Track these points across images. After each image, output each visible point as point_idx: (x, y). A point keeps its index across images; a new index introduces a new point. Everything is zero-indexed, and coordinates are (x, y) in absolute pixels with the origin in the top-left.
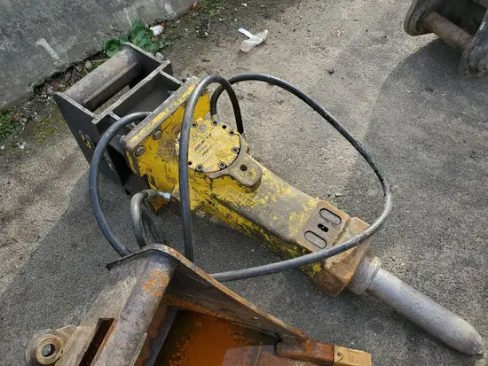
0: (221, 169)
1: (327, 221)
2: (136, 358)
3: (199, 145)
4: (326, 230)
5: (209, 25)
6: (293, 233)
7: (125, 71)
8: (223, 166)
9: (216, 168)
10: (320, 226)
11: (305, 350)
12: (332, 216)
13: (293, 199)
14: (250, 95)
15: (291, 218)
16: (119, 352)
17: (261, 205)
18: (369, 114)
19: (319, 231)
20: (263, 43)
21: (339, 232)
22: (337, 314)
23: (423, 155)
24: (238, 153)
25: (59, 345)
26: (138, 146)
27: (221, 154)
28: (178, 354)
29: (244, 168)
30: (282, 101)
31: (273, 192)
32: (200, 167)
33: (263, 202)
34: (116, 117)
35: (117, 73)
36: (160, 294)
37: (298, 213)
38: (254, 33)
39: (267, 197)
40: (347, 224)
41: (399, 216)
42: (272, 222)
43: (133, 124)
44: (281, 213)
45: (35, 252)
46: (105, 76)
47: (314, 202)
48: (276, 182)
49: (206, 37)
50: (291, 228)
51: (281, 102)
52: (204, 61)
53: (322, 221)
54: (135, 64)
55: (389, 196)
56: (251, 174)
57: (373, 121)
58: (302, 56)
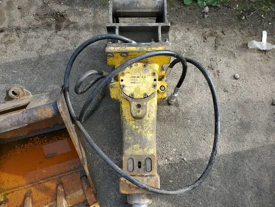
0: (130, 97)
1: (145, 164)
2: (15, 128)
3: (135, 77)
4: (140, 167)
5: (252, 13)
6: (127, 152)
7: (150, 10)
8: (132, 97)
9: (128, 94)
10: (140, 163)
11: (87, 190)
12: (150, 165)
13: (146, 140)
14: (218, 72)
15: (135, 146)
16: (10, 121)
17: (131, 127)
18: (257, 146)
19: (136, 164)
20: (265, 51)
21: (143, 174)
22: (118, 195)
23: (249, 195)
24: (144, 98)
25: (19, 95)
26: (109, 53)
27: (137, 90)
28: (60, 138)
29: (139, 106)
30: (227, 91)
31: (143, 128)
32: (123, 86)
33: (134, 127)
34: (117, 31)
35: (145, 9)
36: (43, 118)
37: (140, 148)
38: (268, 41)
39: (137, 127)
40: (151, 176)
41: (194, 199)
42: (128, 138)
43: (119, 41)
44: (134, 139)
45: (69, 51)
46: (138, 6)
47: (152, 151)
48: (150, 125)
49: (241, 19)
50: (130, 149)
51: (225, 91)
52: (223, 32)
53: (143, 162)
54: (158, 11)
55: (188, 189)
56: (139, 111)
57: (253, 151)
58: (272, 79)
